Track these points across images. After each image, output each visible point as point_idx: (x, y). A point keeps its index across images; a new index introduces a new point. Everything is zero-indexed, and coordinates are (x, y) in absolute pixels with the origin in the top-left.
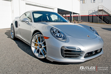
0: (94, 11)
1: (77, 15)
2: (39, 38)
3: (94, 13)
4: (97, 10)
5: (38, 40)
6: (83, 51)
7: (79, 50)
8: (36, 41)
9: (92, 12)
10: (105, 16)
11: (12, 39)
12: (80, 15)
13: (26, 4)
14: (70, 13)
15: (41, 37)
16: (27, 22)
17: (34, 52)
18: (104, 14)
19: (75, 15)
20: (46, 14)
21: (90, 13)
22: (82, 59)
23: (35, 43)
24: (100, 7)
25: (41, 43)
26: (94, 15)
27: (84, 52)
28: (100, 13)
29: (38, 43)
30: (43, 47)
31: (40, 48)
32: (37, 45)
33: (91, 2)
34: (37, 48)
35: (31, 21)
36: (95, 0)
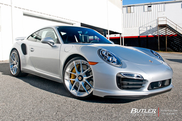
0: (149, 28)
1: (118, 36)
3: (149, 31)
4: (155, 25)
6: (145, 80)
7: (140, 78)
8: (72, 71)
9: (145, 29)
10: (172, 36)
11: (14, 76)
12: (123, 36)
13: (24, 15)
14: (104, 32)
16: (52, 44)
17: (69, 89)
18: (170, 33)
19: (113, 36)
20: (79, 32)
21: (141, 32)
22: (145, 91)
23: (71, 74)
24: (162, 19)
25: (82, 73)
26: (150, 35)
27: (148, 81)
28: (162, 32)
29: (77, 74)
30: (85, 78)
31: (81, 81)
32: (75, 77)
33: (144, 11)
34: (74, 81)
35: (58, 42)
36: (151, 6)
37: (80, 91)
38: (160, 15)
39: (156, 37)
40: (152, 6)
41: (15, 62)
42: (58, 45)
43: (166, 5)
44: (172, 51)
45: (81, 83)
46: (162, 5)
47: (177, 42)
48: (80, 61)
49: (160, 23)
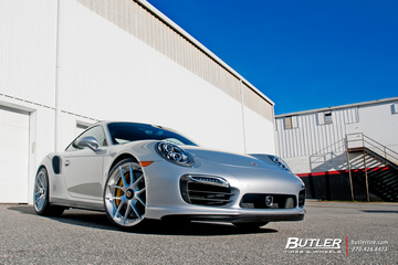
0: (329, 157)
2: (127, 174)
3: (330, 161)
4: (341, 151)
5: (123, 181)
8: (118, 184)
9: (322, 159)
10: (378, 170)
13: (79, 126)
15: (134, 171)
16: (94, 147)
18: (372, 164)
21: (314, 166)
23: (116, 189)
24: (354, 138)
25: (132, 186)
26: (333, 170)
28: (357, 163)
30: (136, 193)
31: (129, 198)
32: (122, 193)
33: (318, 124)
34: (120, 201)
35: (105, 144)
36: (330, 115)
37: (129, 217)
38: (350, 129)
39: (344, 173)
40: (333, 113)
41: (41, 190)
42: (104, 148)
43: (360, 109)
44: (380, 201)
45: (130, 202)
46: (353, 110)
47: (389, 181)
48: (130, 166)
49: (351, 145)
